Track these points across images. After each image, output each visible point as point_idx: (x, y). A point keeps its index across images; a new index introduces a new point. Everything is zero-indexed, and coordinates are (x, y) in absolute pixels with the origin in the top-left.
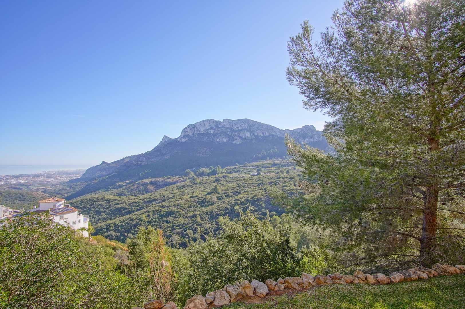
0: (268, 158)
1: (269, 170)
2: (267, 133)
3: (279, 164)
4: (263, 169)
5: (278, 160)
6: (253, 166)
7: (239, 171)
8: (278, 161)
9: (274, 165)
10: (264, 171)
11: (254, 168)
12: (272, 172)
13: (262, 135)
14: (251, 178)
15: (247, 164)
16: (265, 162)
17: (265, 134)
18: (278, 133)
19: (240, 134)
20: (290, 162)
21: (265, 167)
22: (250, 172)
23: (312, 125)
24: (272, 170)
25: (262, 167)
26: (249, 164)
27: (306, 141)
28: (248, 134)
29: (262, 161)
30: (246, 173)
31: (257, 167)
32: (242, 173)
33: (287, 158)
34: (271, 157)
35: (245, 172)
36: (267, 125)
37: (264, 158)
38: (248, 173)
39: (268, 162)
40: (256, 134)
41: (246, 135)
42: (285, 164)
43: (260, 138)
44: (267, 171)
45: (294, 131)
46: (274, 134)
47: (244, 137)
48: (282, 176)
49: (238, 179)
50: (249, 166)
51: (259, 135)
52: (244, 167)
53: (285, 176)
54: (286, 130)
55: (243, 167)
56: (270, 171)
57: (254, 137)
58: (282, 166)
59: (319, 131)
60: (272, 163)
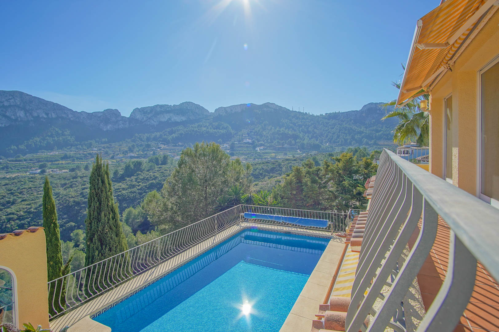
0: (56, 148)
1: (58, 164)
2: (53, 114)
3: (73, 157)
4: (49, 164)
5: (71, 151)
6: (31, 160)
7: (7, 167)
8: (71, 153)
9: (65, 157)
10: (51, 166)
11: (33, 163)
12: (64, 168)
13: (45, 116)
14: (32, 180)
15: (21, 156)
16: (51, 154)
17: (50, 115)
18: (70, 116)
19: (6, 113)
20: (88, 154)
21: (51, 161)
22: (28, 167)
23: (116, 109)
24: (62, 164)
25: (47, 161)
26: (24, 158)
27: (108, 127)
28: (21, 114)
29: (46, 151)
30: (20, 170)
31: (39, 162)
32: (13, 170)
33: (85, 147)
34: (60, 146)
35: (18, 170)
36: (54, 104)
37: (49, 148)
38: (23, 169)
39: (56, 153)
40: (35, 114)
41: (18, 115)
42: (82, 156)
43: (42, 120)
44: (55, 166)
45: (94, 114)
46: (64, 116)
47: (13, 117)
48: (79, 174)
49: (7, 182)
50: (25, 160)
51: (40, 116)
52: (16, 161)
53: (85, 175)
54: (82, 112)
55: (13, 161)
56: (60, 166)
57: (32, 119)
58: (77, 158)
59: (125, 117)
60: (63, 155)
